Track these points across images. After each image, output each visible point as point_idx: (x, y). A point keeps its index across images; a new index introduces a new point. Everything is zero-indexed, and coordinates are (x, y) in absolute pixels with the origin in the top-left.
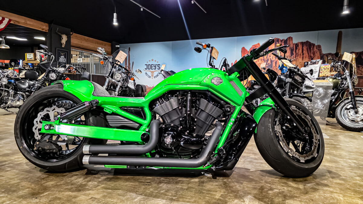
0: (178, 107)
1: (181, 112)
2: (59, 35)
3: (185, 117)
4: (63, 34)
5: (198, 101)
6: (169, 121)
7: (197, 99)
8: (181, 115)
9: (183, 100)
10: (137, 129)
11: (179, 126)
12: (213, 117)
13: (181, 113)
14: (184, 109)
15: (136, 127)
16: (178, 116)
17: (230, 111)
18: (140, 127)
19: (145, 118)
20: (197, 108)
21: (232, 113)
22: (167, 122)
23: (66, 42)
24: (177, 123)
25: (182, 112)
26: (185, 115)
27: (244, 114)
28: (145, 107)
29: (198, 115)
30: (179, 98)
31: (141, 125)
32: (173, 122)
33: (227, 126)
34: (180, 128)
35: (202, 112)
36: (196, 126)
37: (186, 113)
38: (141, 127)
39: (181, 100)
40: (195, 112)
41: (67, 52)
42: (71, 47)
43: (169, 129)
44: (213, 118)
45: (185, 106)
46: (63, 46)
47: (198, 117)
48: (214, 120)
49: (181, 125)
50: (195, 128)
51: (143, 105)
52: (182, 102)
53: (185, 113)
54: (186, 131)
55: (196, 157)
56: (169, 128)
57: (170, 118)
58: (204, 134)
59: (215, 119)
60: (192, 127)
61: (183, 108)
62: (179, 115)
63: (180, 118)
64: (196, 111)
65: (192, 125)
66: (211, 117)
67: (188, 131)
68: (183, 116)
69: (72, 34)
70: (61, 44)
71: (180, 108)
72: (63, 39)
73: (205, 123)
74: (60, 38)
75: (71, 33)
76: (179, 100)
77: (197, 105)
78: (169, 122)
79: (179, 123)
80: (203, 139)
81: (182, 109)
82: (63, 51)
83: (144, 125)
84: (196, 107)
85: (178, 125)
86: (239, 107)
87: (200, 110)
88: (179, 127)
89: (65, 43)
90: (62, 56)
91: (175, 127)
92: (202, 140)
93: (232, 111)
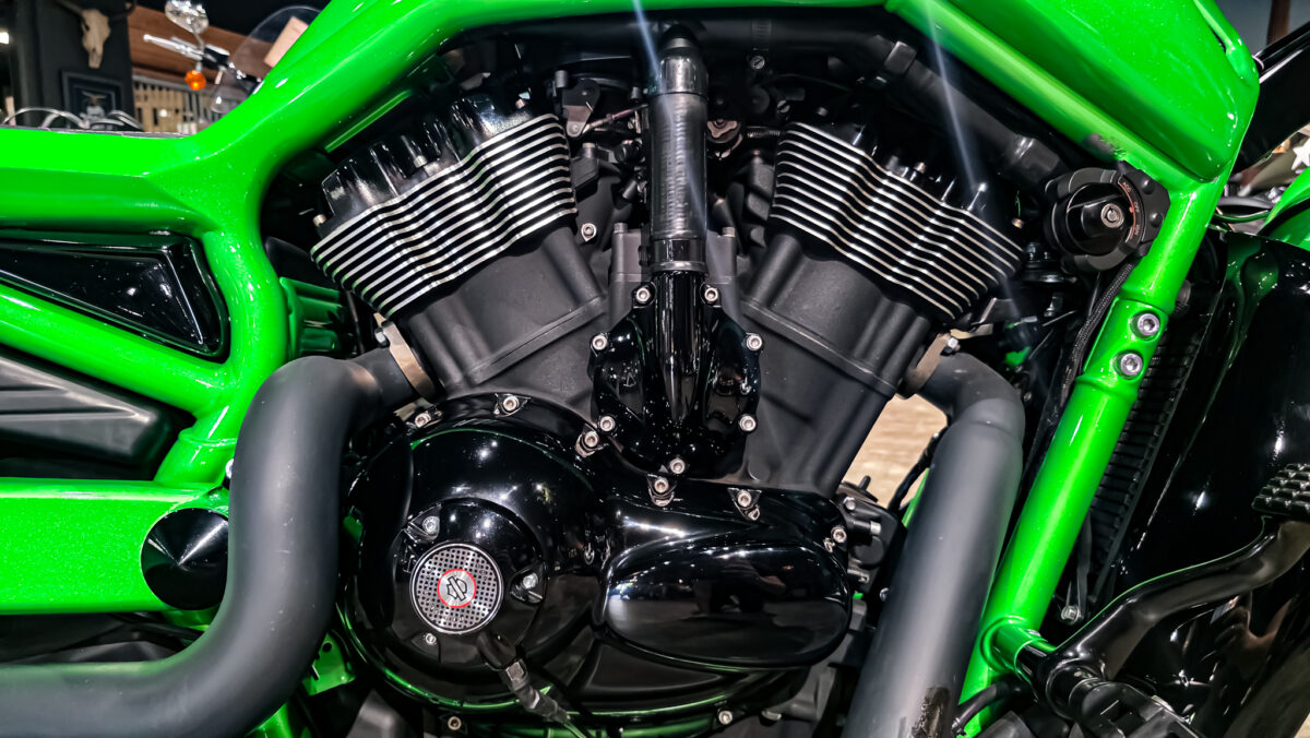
0: (570, 223)
1: (601, 271)
2: (69, 11)
3: (642, 318)
4: (88, 6)
5: (767, 160)
6: (480, 368)
7: (755, 143)
8: (595, 301)
9: (612, 159)
10: (141, 463)
11: (584, 413)
12: (918, 306)
13: (604, 283)
14: (627, 240)
15: (126, 444)
16: (575, 315)
17: (1116, 236)
18: (173, 438)
19: (214, 341)
20: (757, 234)
21: (1133, 258)
22: (456, 376)
23: (107, 44)
24: (562, 382)
25: (611, 269)
26: (643, 296)
27: (1250, 259)
28: (211, 228)
29: (770, 301)
30: (576, 127)
31: (176, 419)
32: (518, 371)
33: (1082, 390)
34: (591, 439)
35: (806, 261)
36: (763, 404)
37: (654, 274)
38: (185, 435)
39: (596, 152)
40: (740, 271)
41: (117, 90)
42: (135, 70)
43: (484, 454)
44: (920, 321)
45: (643, 215)
46: (95, 63)
47: (770, 317)
48: (926, 341)
49: (604, 400)
50: (747, 423)
51: (195, 203)
52: (603, 172)
53: (638, 278)
54: (657, 462)
55: (770, 714)
56: (482, 440)
57: (491, 337)
58: (829, 477)
59: (939, 325)
60: (719, 416)
61: (620, 228)
62: (577, 299)
63: (590, 326)
64: (743, 261)
65: (718, 404)
66: (902, 309)
67: (678, 467)
68: (621, 312)
69: (132, 9)
70: (85, 55)
71: (589, 230)
72: (88, 28)
73: (841, 372)
74: (78, 29)
75: (128, 5)
76: (576, 145)
77: (753, 203)
78: (479, 379)
79: (589, 384)
80: (839, 534)
81: (604, 241)
82: (96, 87)
83: (205, 415)
84: (744, 219)
85: (575, 401)
86: (1203, 187)
87: (787, 245)
88: (579, 426)
89: (100, 50)
90: (93, 105)
91: (534, 433)
92: (828, 545)
93: (1134, 230)
